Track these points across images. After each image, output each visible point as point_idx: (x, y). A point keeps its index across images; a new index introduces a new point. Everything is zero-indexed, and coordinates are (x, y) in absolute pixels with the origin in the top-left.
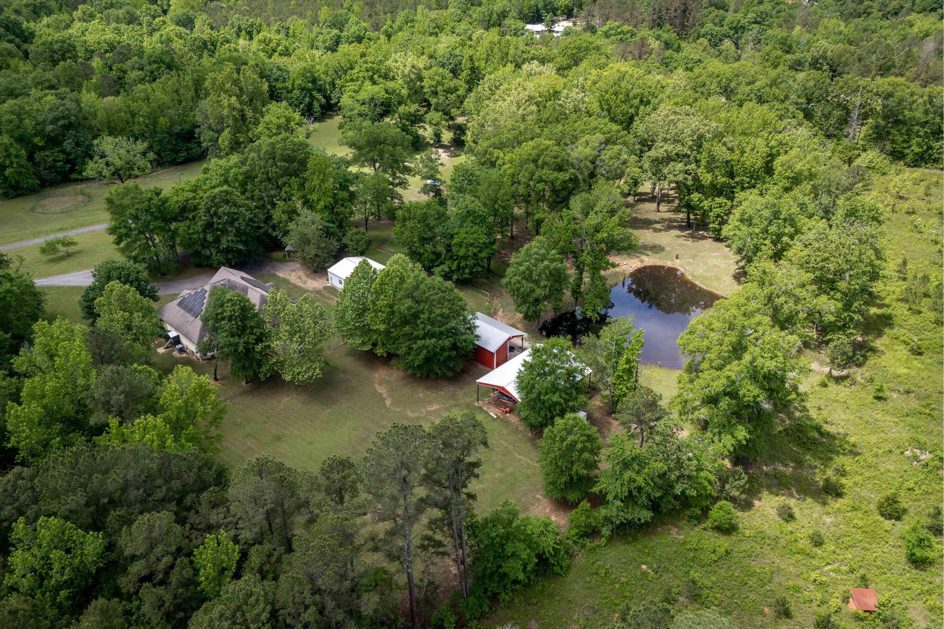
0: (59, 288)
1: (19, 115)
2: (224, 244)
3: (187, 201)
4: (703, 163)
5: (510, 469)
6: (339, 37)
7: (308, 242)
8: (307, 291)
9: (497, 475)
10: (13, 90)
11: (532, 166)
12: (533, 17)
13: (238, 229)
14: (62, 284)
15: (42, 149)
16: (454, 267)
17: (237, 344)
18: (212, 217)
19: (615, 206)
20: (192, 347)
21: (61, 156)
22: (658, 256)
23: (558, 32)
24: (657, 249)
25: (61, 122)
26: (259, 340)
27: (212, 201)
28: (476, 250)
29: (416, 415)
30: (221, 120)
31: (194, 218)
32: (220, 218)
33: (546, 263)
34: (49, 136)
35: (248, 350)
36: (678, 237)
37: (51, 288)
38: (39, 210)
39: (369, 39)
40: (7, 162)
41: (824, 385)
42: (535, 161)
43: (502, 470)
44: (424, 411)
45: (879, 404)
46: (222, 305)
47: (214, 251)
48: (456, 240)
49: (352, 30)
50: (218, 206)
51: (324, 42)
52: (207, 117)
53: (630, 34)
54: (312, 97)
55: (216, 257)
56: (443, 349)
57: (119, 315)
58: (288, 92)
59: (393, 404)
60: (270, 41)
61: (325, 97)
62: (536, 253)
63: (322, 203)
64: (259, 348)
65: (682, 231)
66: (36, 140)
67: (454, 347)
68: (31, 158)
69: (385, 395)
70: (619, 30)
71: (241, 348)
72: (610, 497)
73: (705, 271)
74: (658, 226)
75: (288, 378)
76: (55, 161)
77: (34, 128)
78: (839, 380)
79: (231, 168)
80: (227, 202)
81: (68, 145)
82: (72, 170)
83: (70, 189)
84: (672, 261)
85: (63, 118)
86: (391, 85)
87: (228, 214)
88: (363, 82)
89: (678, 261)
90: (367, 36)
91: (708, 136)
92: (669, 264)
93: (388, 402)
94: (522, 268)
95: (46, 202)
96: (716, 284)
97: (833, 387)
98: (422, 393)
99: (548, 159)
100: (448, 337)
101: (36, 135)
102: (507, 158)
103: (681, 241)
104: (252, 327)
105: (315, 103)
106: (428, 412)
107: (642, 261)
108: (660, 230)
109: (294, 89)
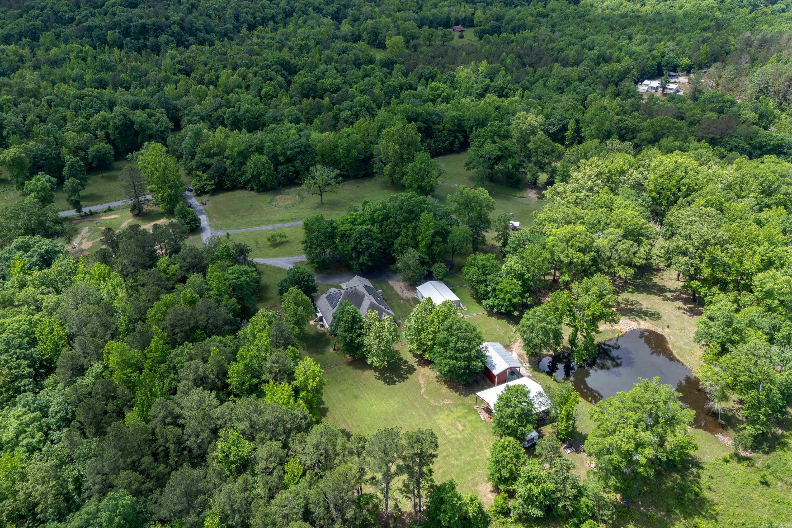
0: (271, 267)
1: (274, 143)
2: (361, 260)
3: (346, 231)
4: (706, 259)
5: (478, 457)
6: (488, 86)
7: (409, 268)
8: (402, 298)
9: (468, 459)
10: (276, 117)
11: (564, 244)
12: (654, 73)
13: (370, 253)
14: (273, 264)
15: (282, 164)
16: (496, 303)
17: (346, 337)
18: (357, 243)
19: (605, 292)
20: (327, 326)
21: (293, 169)
22: (653, 322)
23: (671, 89)
24: (655, 316)
25: (296, 150)
26: (359, 336)
27: (360, 234)
28: (510, 297)
29: (436, 404)
30: (388, 157)
31: (348, 241)
32: (361, 245)
33: (544, 324)
34: (288, 157)
35: (351, 341)
36: (679, 308)
37: (267, 266)
38: (274, 203)
39: (510, 89)
40: (263, 172)
41: (727, 461)
42: (568, 242)
43: (472, 456)
44: (441, 403)
45: (762, 488)
46: (343, 313)
47: (355, 263)
48: (498, 287)
49: (498, 83)
50: (362, 238)
51: (477, 89)
52: (380, 153)
53: (729, 103)
54: (456, 137)
55: (356, 267)
56: (460, 368)
57: (292, 306)
58: (439, 132)
59: (425, 393)
60: (439, 88)
61: (464, 137)
62: (539, 316)
63: (424, 243)
64: (358, 340)
65: (685, 304)
66: (281, 158)
67: (467, 367)
68: (276, 169)
69: (422, 386)
70: (721, 99)
71: (348, 340)
72: (517, 495)
73: (685, 344)
74: (669, 295)
75: (369, 362)
76: (288, 171)
77: (281, 151)
78: (740, 459)
79: (377, 210)
80: (367, 236)
81: (297, 163)
82: (296, 177)
83: (293, 190)
84: (663, 329)
85: (298, 147)
86: (506, 143)
87: (366, 244)
88: (486, 139)
89: (667, 330)
90: (509, 87)
91: (712, 241)
92: (660, 331)
93: (423, 391)
94: (528, 323)
95: (278, 197)
96: (688, 357)
97: (734, 463)
98: (444, 389)
99: (575, 243)
100: (464, 361)
101: (281, 155)
102: (553, 232)
103: (680, 313)
104: (356, 329)
105: (456, 141)
106: (443, 404)
107: (639, 324)
108: (668, 299)
109: (444, 130)
